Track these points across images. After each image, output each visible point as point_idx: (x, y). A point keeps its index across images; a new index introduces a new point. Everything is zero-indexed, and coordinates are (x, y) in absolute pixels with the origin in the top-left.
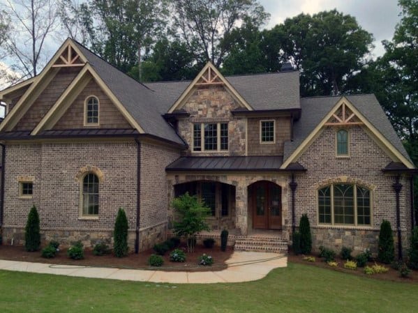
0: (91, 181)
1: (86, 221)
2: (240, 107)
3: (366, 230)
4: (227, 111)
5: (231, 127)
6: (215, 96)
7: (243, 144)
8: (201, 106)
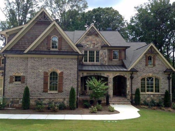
0: (54, 75)
1: (52, 94)
2: (105, 45)
3: (158, 94)
4: (99, 46)
5: (101, 52)
6: (94, 39)
7: (106, 60)
8: (88, 43)
